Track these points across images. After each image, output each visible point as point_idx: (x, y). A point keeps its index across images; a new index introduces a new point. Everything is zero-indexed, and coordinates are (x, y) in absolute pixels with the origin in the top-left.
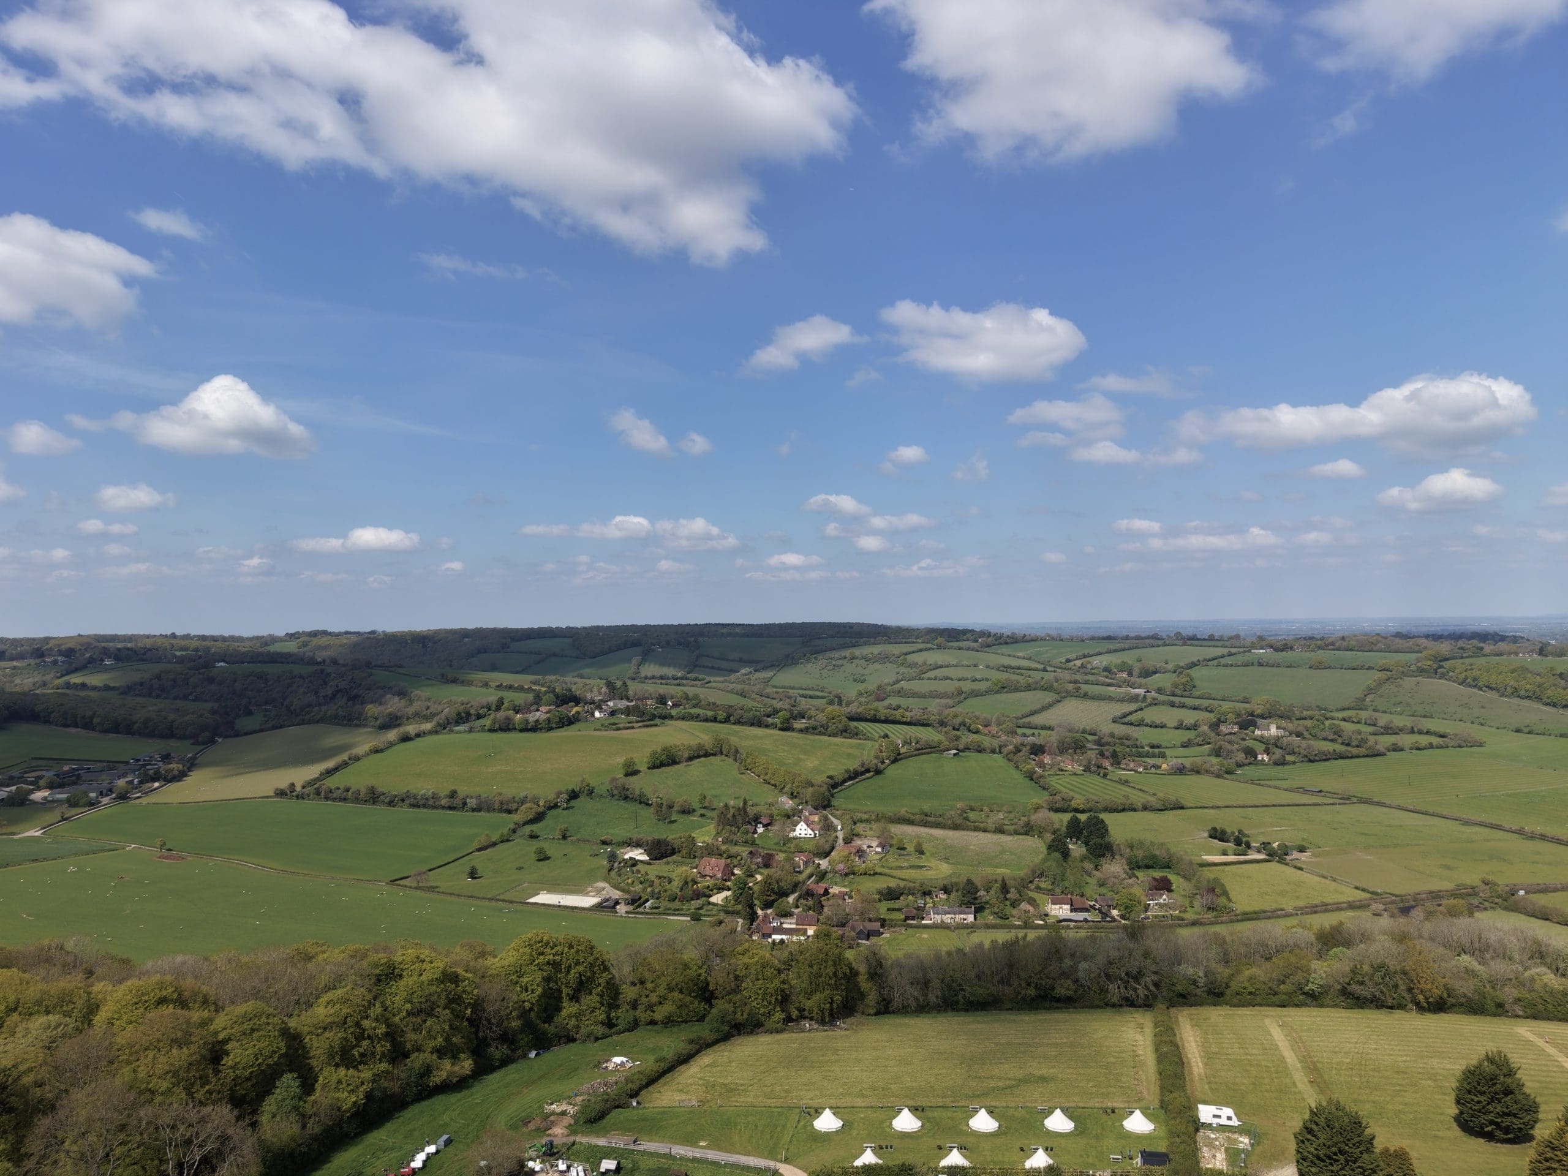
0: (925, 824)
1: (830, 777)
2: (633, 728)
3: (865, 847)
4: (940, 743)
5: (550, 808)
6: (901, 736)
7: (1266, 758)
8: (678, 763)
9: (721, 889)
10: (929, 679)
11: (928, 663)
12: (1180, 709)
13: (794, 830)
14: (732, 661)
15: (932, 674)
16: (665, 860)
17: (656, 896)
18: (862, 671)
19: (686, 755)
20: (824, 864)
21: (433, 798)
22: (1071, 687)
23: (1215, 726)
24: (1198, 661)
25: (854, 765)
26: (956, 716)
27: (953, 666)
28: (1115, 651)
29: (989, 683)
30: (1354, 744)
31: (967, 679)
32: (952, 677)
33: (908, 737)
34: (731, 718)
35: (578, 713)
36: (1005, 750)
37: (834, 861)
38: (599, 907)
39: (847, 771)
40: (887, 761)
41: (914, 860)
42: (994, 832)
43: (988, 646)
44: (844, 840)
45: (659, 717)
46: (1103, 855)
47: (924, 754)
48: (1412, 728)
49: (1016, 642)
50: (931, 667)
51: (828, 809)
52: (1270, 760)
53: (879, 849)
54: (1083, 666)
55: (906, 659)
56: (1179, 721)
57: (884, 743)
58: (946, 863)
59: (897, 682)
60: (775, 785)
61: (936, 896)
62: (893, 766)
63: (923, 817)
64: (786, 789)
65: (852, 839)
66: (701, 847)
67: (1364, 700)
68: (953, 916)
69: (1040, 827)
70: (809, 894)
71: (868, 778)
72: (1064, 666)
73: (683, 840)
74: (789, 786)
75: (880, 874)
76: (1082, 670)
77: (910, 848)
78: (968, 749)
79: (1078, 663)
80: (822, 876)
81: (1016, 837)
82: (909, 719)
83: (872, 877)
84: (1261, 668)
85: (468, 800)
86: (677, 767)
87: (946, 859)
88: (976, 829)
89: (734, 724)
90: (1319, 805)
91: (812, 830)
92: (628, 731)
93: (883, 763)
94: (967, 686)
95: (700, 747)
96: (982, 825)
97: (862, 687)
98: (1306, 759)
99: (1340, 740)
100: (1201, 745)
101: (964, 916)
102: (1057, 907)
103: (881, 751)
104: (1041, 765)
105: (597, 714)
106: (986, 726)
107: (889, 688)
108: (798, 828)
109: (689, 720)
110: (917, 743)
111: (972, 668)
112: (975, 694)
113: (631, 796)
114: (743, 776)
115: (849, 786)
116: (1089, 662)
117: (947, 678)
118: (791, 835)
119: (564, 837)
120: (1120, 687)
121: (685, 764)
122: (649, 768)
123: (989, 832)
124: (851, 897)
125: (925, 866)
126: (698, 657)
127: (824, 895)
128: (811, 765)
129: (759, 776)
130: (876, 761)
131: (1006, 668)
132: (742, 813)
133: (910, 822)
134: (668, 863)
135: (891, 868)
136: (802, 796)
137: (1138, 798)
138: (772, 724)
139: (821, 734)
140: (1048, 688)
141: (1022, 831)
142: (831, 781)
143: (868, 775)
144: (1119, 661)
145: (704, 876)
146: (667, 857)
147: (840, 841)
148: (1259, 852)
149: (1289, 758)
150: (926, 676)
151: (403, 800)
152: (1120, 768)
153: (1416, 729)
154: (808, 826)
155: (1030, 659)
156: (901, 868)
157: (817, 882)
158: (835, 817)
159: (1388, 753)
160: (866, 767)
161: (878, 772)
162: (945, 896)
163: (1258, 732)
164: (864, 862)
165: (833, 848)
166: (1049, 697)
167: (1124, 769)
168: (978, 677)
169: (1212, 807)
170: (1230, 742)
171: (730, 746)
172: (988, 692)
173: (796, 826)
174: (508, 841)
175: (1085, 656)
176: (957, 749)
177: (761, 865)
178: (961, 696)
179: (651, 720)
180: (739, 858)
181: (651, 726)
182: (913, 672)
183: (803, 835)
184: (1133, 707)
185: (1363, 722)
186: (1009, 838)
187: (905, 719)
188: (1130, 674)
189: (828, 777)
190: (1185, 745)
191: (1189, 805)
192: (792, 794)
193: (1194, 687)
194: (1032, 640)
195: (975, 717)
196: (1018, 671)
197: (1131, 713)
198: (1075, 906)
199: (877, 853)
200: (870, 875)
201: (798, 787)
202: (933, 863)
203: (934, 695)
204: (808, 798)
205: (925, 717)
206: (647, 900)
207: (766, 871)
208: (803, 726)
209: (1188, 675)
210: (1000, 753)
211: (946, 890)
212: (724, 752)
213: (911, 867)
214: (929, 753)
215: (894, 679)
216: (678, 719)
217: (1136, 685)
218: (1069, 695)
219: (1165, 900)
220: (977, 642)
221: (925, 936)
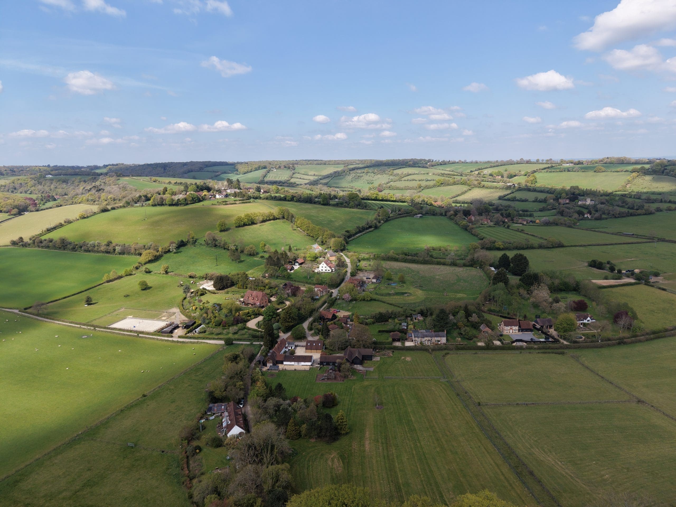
0: (405, 261)
1: (347, 231)
2: (236, 204)
3: (365, 279)
4: (412, 210)
5: (166, 252)
6: (390, 208)
7: (589, 216)
8: (256, 224)
9: (257, 315)
10: (404, 180)
11: (404, 173)
12: (532, 193)
13: (318, 268)
14: (311, 175)
15: (406, 178)
16: (226, 290)
17: (207, 321)
18: (371, 178)
19: (261, 219)
20: (335, 292)
21: (98, 246)
22: (476, 183)
23: (557, 199)
24: (537, 170)
25: (362, 224)
26: (419, 197)
27: (417, 174)
28: (494, 167)
29: (435, 181)
30: (635, 208)
31: (423, 180)
32: (416, 179)
33: (394, 208)
34: (295, 198)
35: (205, 195)
36: (449, 214)
37: (342, 291)
38: (161, 332)
39: (358, 227)
40: (382, 221)
41: (398, 288)
42: (450, 265)
43: (432, 166)
44: (351, 274)
45: (253, 198)
46: (532, 284)
47: (403, 217)
48: (662, 200)
49: (445, 164)
50: (406, 175)
51: (344, 252)
52: (592, 217)
53: (374, 281)
54: (479, 174)
55: (393, 172)
56: (535, 197)
57: (381, 211)
58: (421, 290)
59: (389, 182)
60: (313, 237)
61: (415, 319)
62: (386, 224)
63: (404, 256)
64: (318, 240)
65: (356, 273)
66: (252, 281)
67: (626, 187)
68: (430, 339)
69: (482, 261)
70: (322, 318)
71: (370, 232)
72: (470, 174)
73: (240, 276)
74: (321, 237)
75: (375, 300)
76: (478, 175)
77: (396, 278)
78: (427, 213)
79: (477, 172)
80: (332, 303)
81: (465, 268)
82: (394, 199)
83: (369, 303)
84: (569, 172)
85: (117, 248)
86: (254, 226)
87: (421, 287)
88: (439, 263)
89: (296, 202)
90: (640, 243)
91: (330, 267)
92: (232, 205)
93: (380, 222)
94: (424, 184)
95: (271, 214)
96: (442, 261)
97: (371, 186)
98: (614, 217)
99: (627, 206)
100: (550, 210)
101: (439, 339)
102: (509, 328)
103: (379, 216)
104: (471, 221)
105: (217, 196)
106: (435, 202)
107: (384, 185)
108: (321, 266)
109: (270, 200)
110: (399, 211)
111: (426, 175)
112: (427, 187)
113: (219, 245)
114: (295, 231)
115: (359, 237)
116: (482, 172)
117: (413, 180)
118: (316, 271)
119: (167, 272)
120: (499, 183)
121: (259, 224)
122: (236, 227)
123: (447, 265)
124: (352, 321)
125: (406, 293)
126: (294, 174)
127: (332, 320)
128: (337, 224)
129: (304, 231)
130: (375, 221)
131: (443, 175)
132: (284, 256)
133: (396, 260)
134: (227, 293)
135: (382, 295)
136: (328, 243)
137: (535, 242)
138: (318, 202)
139: (345, 207)
140: (464, 183)
141: (468, 264)
142: (347, 234)
143: (370, 230)
144: (497, 171)
145: (247, 304)
146: (228, 287)
147: (349, 274)
148: (628, 277)
149: (604, 216)
150: (403, 179)
151: (81, 247)
152: (513, 222)
153: (663, 200)
154: (327, 264)
155: (453, 171)
156: (389, 295)
157: (329, 308)
158: (347, 256)
159: (656, 213)
160: (370, 225)
161: (376, 227)
162: (421, 318)
163: (580, 203)
164: (364, 291)
165: (342, 280)
166: (465, 188)
167: (517, 223)
168: (429, 179)
169: (581, 246)
170: (568, 208)
171: (289, 214)
172: (434, 186)
173: (320, 264)
174: (131, 275)
175: (479, 169)
176: (422, 214)
177: (290, 294)
178: (420, 188)
179: (248, 199)
180: (276, 289)
181: (246, 203)
182: (397, 178)
183: (324, 271)
184: (509, 192)
185: (633, 197)
186: (461, 269)
187: (392, 199)
188: (502, 177)
189: (346, 231)
190: (541, 210)
191: (567, 245)
192: (322, 242)
193: (536, 182)
194: (453, 163)
195: (430, 197)
196: (449, 176)
197: (508, 195)
198: (523, 327)
199: (373, 283)
200: (367, 300)
201: (326, 238)
202: (412, 290)
203: (407, 188)
204: (331, 245)
205: (403, 198)
206: (200, 325)
207: (293, 300)
208: (335, 203)
209: (534, 176)
210: (446, 215)
211: (422, 313)
212: (285, 217)
213: (397, 294)
214: (406, 216)
215: (387, 181)
216: (264, 199)
217: (507, 182)
218: (475, 186)
219: (588, 321)
220: (427, 164)
221: (408, 359)
